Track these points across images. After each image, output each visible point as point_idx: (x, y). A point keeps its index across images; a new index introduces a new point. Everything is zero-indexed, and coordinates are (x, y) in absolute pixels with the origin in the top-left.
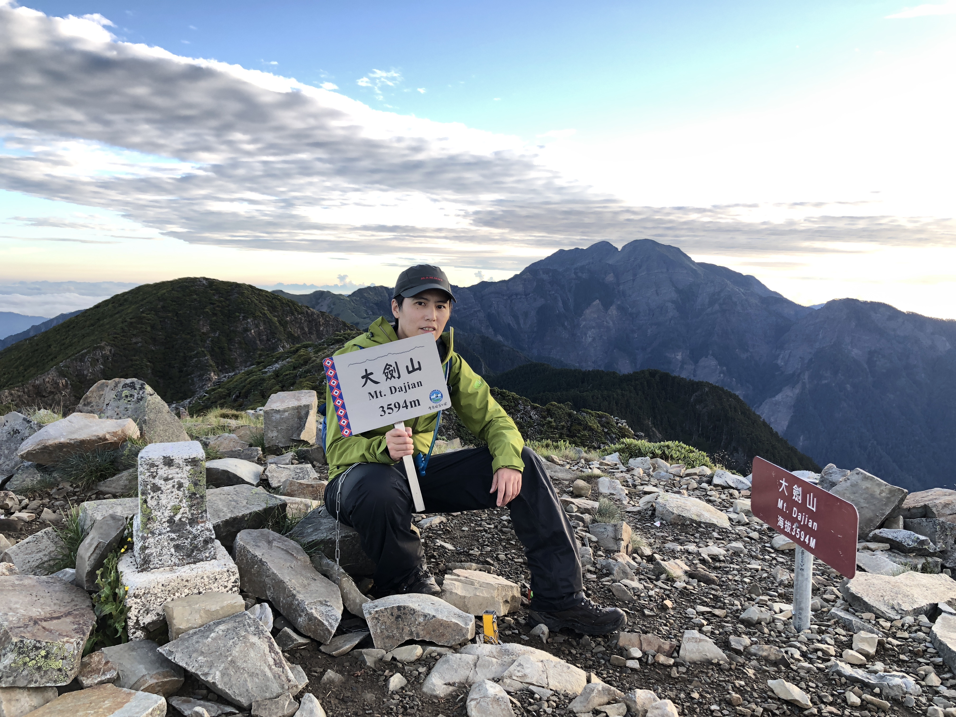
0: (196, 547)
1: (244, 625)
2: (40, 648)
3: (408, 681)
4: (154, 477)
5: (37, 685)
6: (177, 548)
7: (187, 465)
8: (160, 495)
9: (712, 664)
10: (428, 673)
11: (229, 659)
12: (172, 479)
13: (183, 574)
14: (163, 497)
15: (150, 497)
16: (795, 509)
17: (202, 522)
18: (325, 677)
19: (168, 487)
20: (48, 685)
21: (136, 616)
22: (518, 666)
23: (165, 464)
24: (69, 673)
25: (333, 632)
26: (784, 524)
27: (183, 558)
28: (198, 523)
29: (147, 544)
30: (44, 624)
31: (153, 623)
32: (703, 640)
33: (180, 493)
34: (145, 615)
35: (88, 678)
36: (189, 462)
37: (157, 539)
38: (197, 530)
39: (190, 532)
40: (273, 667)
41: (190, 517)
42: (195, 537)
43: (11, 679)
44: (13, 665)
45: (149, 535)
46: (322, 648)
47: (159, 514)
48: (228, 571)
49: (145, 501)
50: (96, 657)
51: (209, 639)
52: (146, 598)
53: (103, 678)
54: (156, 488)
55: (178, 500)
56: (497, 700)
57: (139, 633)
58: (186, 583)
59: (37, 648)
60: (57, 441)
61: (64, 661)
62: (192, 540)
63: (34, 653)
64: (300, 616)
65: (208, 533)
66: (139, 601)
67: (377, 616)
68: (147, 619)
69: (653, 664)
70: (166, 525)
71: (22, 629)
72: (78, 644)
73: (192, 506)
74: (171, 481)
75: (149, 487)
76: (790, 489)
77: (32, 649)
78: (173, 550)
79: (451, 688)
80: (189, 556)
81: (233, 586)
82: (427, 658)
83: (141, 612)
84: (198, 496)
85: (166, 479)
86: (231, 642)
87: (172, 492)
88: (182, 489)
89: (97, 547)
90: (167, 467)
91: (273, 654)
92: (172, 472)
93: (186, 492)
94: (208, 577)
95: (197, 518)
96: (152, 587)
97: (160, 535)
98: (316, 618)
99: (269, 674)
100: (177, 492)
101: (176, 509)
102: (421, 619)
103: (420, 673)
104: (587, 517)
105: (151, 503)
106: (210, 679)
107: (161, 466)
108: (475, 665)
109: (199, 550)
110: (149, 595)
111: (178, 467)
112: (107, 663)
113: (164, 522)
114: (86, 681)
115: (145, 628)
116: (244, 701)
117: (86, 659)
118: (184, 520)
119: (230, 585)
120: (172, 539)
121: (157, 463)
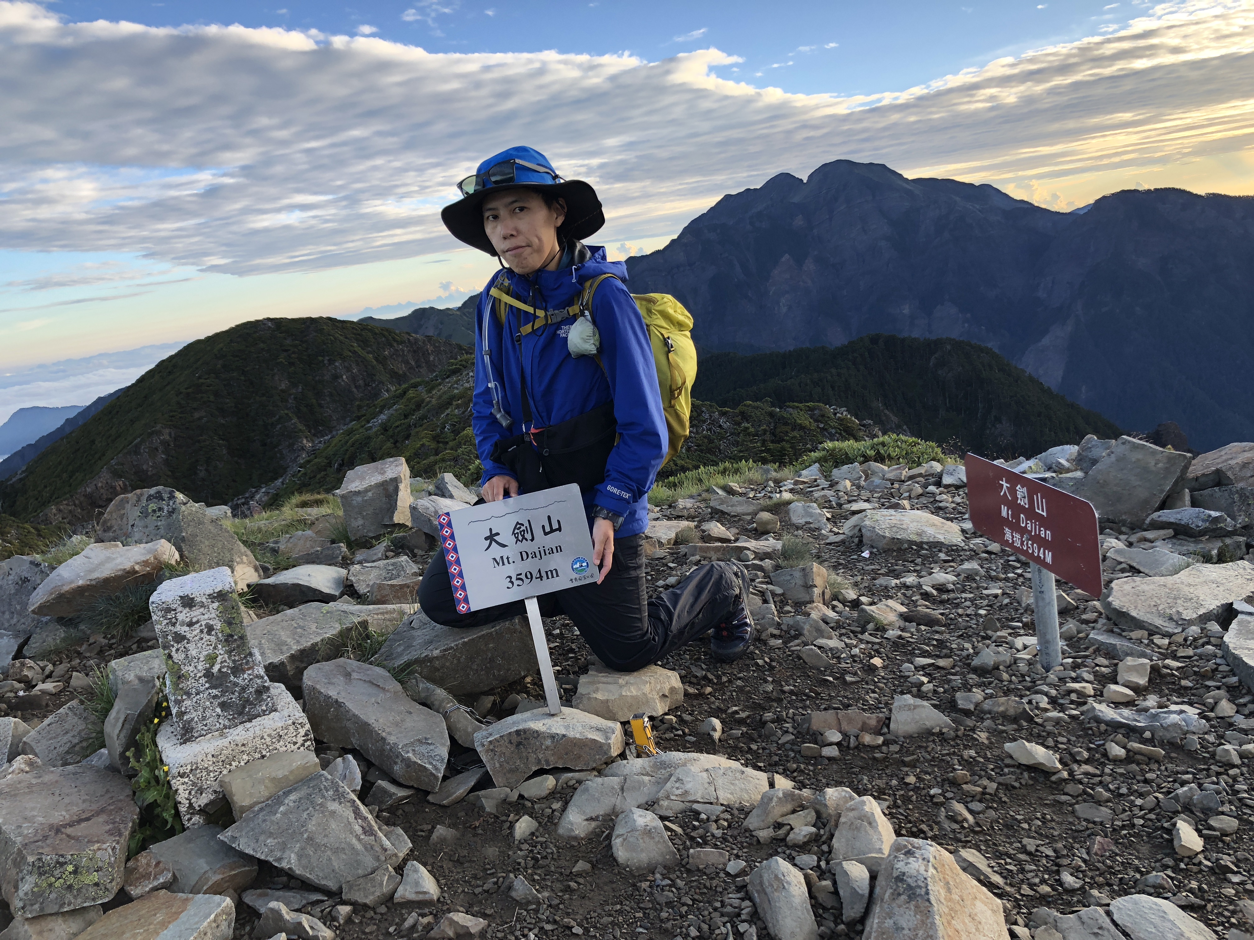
0: (247, 701)
1: (320, 790)
2: (66, 863)
3: (540, 823)
4: (174, 625)
5: (72, 907)
6: (223, 706)
7: (213, 602)
8: (187, 646)
9: (933, 734)
10: (564, 809)
11: (305, 836)
12: (197, 622)
13: (237, 738)
14: (191, 646)
15: (174, 650)
16: (1022, 516)
17: (249, 669)
18: (435, 836)
19: (195, 633)
20: (85, 905)
21: (187, 799)
22: (676, 782)
23: (184, 606)
24: (109, 886)
25: (440, 775)
26: (1013, 537)
27: (234, 718)
28: (244, 671)
29: (183, 709)
30: (69, 831)
31: (212, 802)
32: (919, 706)
33: (213, 638)
34: (198, 795)
35: (136, 887)
36: (214, 597)
37: (195, 700)
38: (244, 679)
39: (236, 684)
40: (362, 837)
41: (231, 665)
42: (243, 689)
43: (37, 907)
44: (36, 889)
45: (184, 697)
46: (430, 798)
47: (191, 669)
48: (294, 723)
49: (170, 657)
50: (143, 859)
51: (278, 815)
52: (195, 775)
53: (156, 883)
54: (179, 638)
55: (211, 648)
56: (648, 832)
57: (196, 818)
58: (243, 748)
59: (62, 864)
60: (73, 585)
61: (100, 873)
62: (240, 694)
63: (58, 871)
64: (396, 763)
65: (259, 681)
66: (186, 780)
67: (491, 747)
68: (204, 800)
69: (857, 747)
70: (203, 680)
71: (40, 843)
72: (114, 849)
73: (231, 652)
74: (197, 626)
75: (170, 638)
76: (1013, 491)
77: (55, 867)
78: (218, 710)
79: (594, 824)
80: (241, 713)
81: (305, 741)
82: (563, 788)
83: (193, 793)
84: (236, 637)
85: (190, 624)
86: (305, 815)
87: (202, 639)
88: (213, 633)
89: (125, 721)
90: (187, 609)
91: (360, 821)
92: (196, 614)
93: (220, 635)
94: (269, 735)
95: (241, 665)
96: (199, 761)
97: (197, 694)
98: (415, 762)
99: (359, 847)
100: (208, 637)
101: (211, 659)
102: (548, 742)
103: (553, 811)
104: (767, 563)
105: (178, 657)
106: (284, 865)
107: (180, 609)
108: (622, 789)
109: (251, 703)
110: (199, 771)
111: (202, 607)
112: (158, 863)
113: (200, 677)
114: (134, 891)
115: (202, 811)
116: (332, 885)
117: (130, 864)
118: (225, 670)
119: (300, 740)
120: (215, 697)
121: (174, 606)
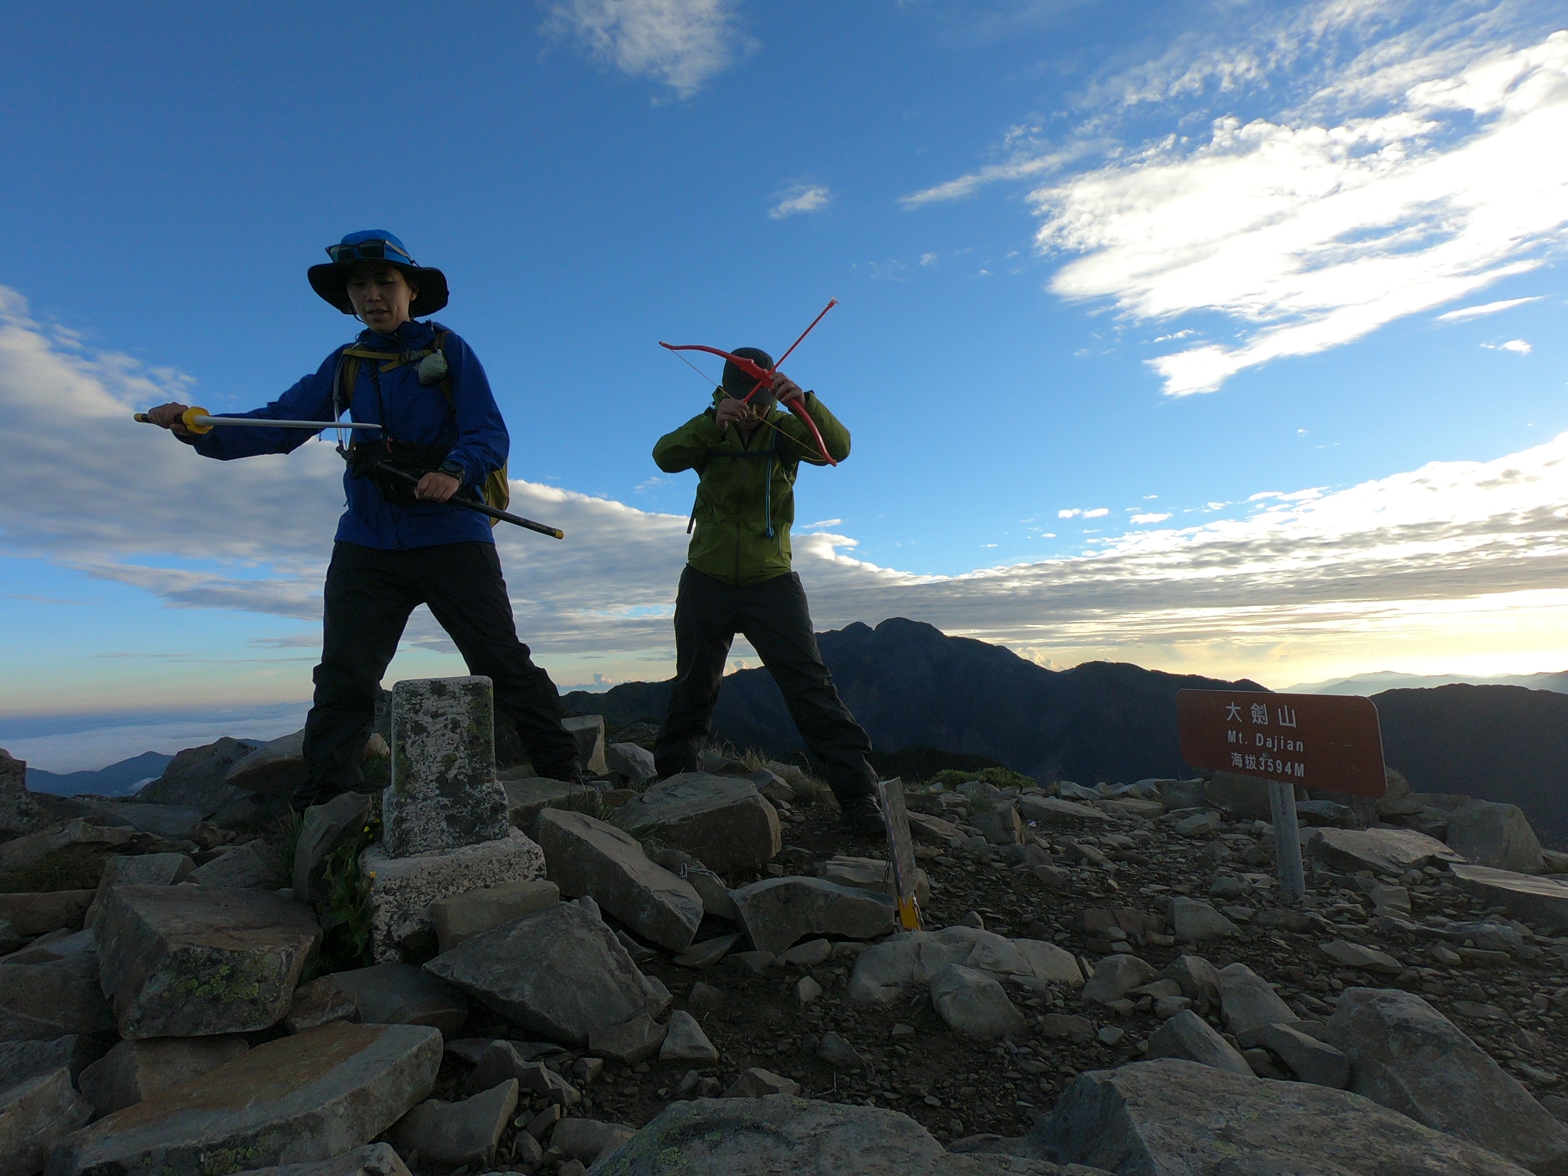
0: (479, 819)
1: (563, 917)
2: (220, 962)
3: (824, 987)
4: (416, 712)
5: (209, 1032)
6: (450, 820)
7: (466, 694)
8: (425, 740)
9: (1226, 938)
10: (850, 973)
11: (545, 963)
12: (443, 714)
13: (461, 856)
14: (430, 742)
15: (409, 742)
16: (1258, 735)
17: (488, 781)
18: (695, 993)
19: (438, 726)
20: (230, 1030)
21: (386, 924)
22: (983, 949)
23: (433, 692)
24: (269, 1007)
25: (695, 930)
26: (1244, 760)
27: (460, 836)
28: (482, 782)
29: (404, 815)
30: (232, 932)
31: (414, 935)
32: (1202, 907)
33: (456, 737)
34: (401, 922)
35: (304, 1019)
36: (469, 689)
37: (420, 806)
38: (481, 791)
39: (471, 796)
40: (617, 973)
41: (470, 772)
42: (478, 803)
43: (159, 1023)
44: (166, 995)
45: (409, 801)
46: (678, 960)
47: (424, 768)
48: (529, 852)
49: (403, 749)
50: (319, 985)
51: (509, 939)
52: (402, 895)
53: (332, 1016)
54: (419, 729)
55: (452, 748)
56: (982, 990)
57: (391, 953)
58: (466, 871)
59: (214, 962)
60: (278, 759)
61: (263, 985)
62: (473, 807)
63: (207, 972)
64: (643, 909)
65: (497, 797)
66: (391, 898)
67: (755, 902)
68: (406, 929)
69: (1147, 946)
70: (434, 785)
71: (191, 936)
72: (289, 955)
73: (474, 756)
74: (442, 719)
75: (408, 726)
76: (1245, 712)
77: (204, 965)
78: (444, 824)
79: (894, 991)
80: (469, 831)
81: (537, 876)
82: (837, 957)
83: (396, 917)
84: (482, 741)
85: (435, 716)
86: (545, 940)
87: (444, 735)
88: (458, 731)
89: (327, 832)
90: (436, 697)
91: (614, 953)
92: (443, 704)
93: (465, 734)
94: (499, 861)
95: (481, 774)
96: (412, 877)
97: (424, 799)
98: (669, 910)
99: (613, 985)
100: (451, 734)
101: (449, 761)
102: (821, 902)
103: (838, 976)
105: (412, 752)
106: (515, 997)
107: (428, 695)
108: (918, 956)
109: (483, 822)
110: (408, 890)
111: (452, 697)
112: (338, 993)
113: (432, 781)
114: (299, 1023)
115: (399, 945)
116: (574, 1030)
117: (301, 990)
118: (461, 777)
119: (532, 873)
120: (444, 807)
121: (421, 690)
